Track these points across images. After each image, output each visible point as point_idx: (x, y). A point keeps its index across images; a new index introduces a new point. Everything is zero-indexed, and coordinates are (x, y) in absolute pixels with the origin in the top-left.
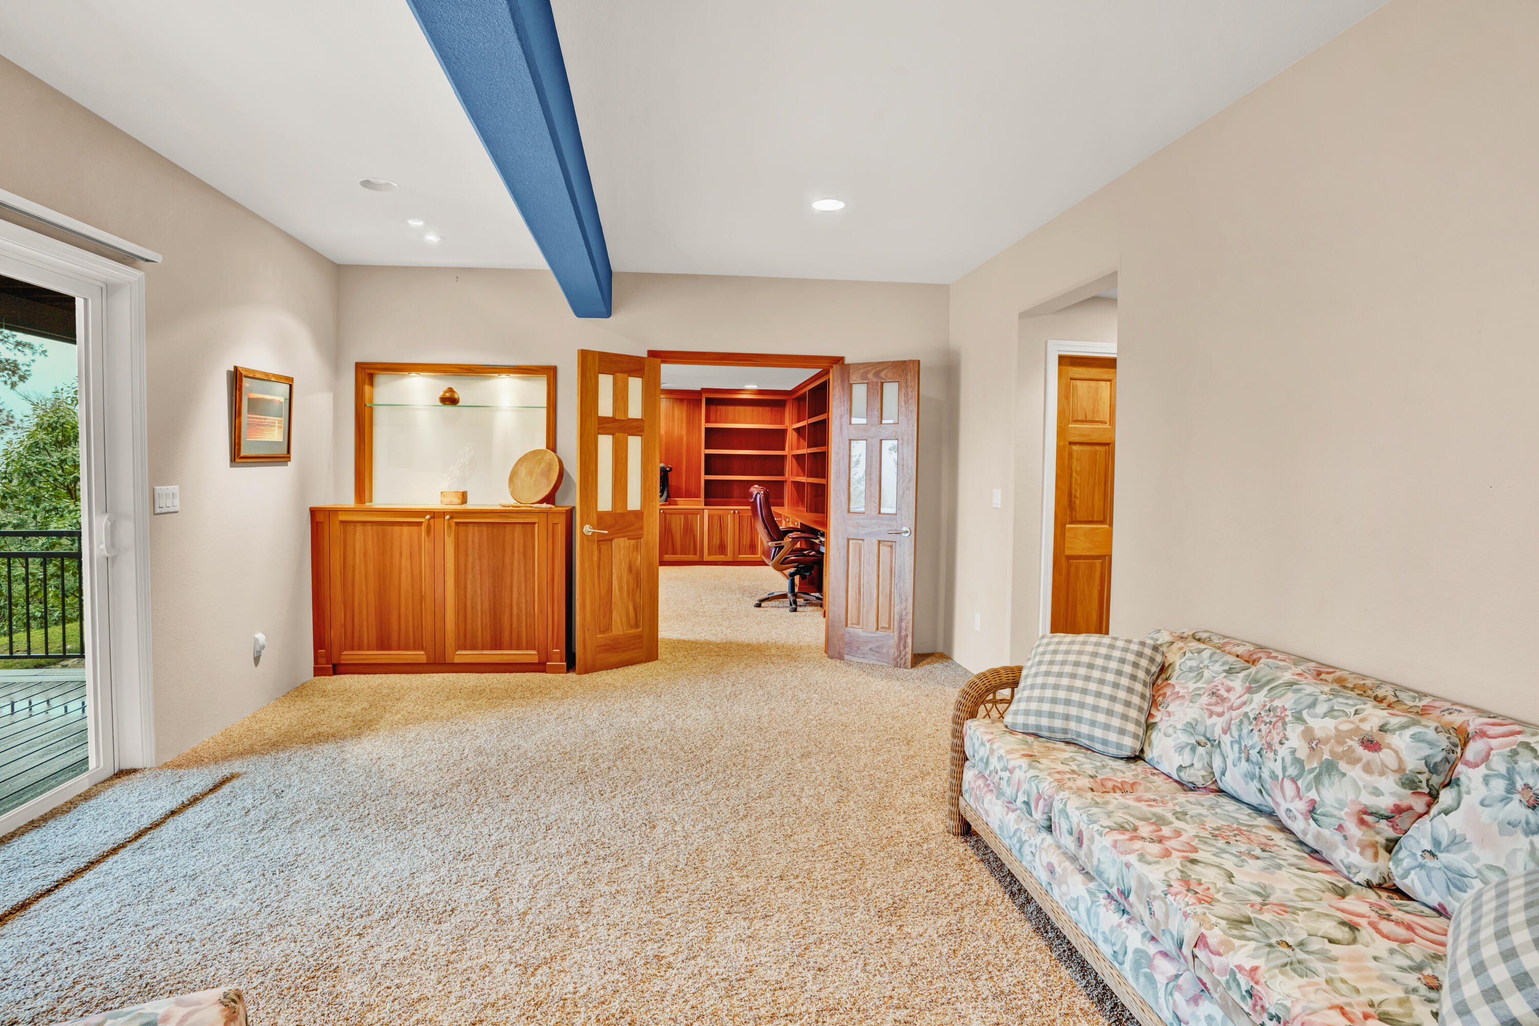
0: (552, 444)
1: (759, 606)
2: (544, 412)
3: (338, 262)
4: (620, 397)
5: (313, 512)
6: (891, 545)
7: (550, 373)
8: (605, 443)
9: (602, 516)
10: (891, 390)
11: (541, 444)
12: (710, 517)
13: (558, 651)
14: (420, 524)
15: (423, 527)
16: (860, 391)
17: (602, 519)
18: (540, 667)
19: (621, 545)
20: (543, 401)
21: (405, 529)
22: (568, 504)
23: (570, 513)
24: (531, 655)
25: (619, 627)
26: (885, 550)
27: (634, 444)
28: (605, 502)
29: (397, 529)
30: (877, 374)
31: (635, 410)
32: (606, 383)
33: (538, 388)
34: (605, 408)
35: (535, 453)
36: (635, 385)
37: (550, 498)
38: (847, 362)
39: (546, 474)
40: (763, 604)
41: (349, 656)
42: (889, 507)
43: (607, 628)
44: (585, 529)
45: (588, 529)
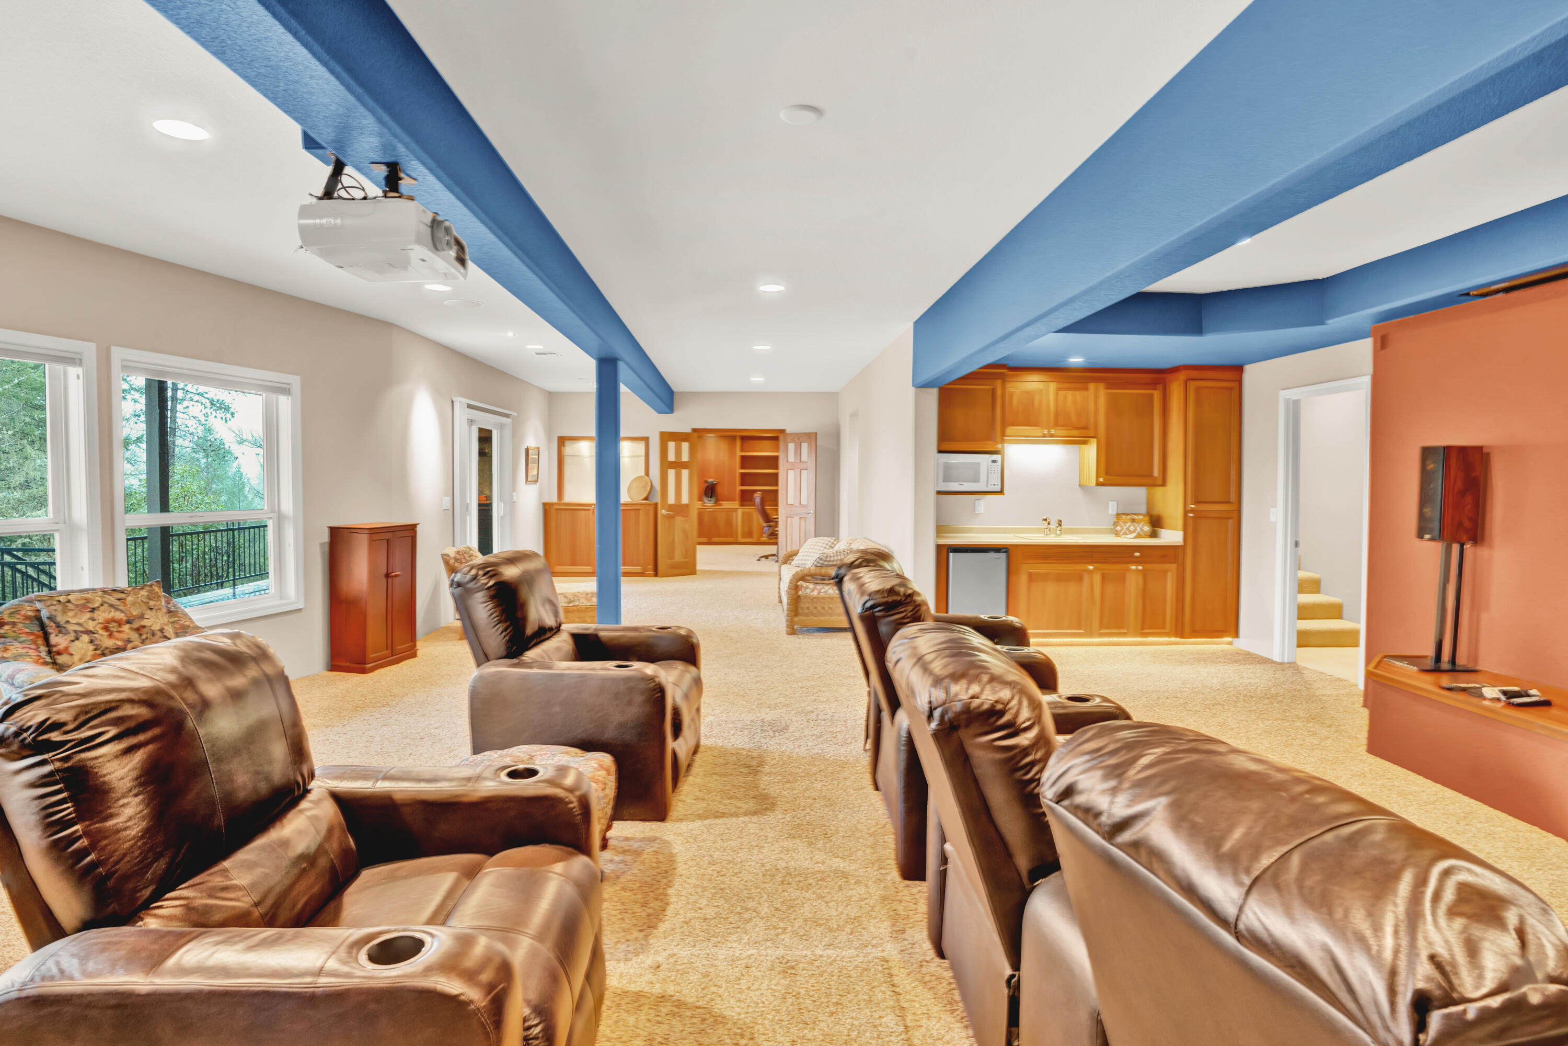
0: (647, 474)
1: (759, 560)
2: (643, 459)
3: (551, 390)
4: (678, 451)
5: (544, 504)
6: (805, 519)
7: (646, 440)
8: (671, 473)
9: (671, 506)
10: (805, 446)
11: (643, 473)
12: (743, 513)
13: (651, 567)
14: (589, 510)
15: (591, 512)
16: (791, 446)
17: (671, 508)
18: (642, 574)
19: (679, 520)
20: (643, 453)
21: (583, 512)
22: (655, 501)
23: (656, 505)
24: (638, 569)
25: (678, 557)
26: (802, 522)
27: (685, 473)
28: (671, 500)
29: (579, 512)
30: (798, 439)
31: (685, 457)
32: (671, 445)
33: (641, 446)
34: (671, 457)
35: (640, 477)
36: (685, 446)
37: (646, 499)
38: (787, 432)
39: (645, 487)
40: (762, 559)
41: (559, 569)
42: (804, 502)
43: (672, 557)
44: (663, 512)
45: (664, 512)
